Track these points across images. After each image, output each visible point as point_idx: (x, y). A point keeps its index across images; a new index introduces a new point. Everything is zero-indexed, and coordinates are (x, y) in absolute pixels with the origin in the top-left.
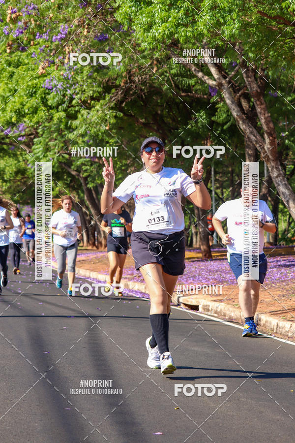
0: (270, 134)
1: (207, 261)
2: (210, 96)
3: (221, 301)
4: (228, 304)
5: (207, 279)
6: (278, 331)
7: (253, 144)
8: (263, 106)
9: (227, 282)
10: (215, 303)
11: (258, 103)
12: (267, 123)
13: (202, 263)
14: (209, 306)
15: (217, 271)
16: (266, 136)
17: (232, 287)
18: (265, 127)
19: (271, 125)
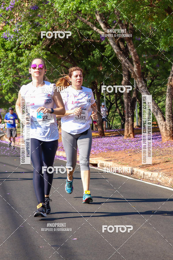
0: (137, 62)
1: (102, 137)
2: (101, 41)
3: (111, 161)
4: (115, 162)
5: (102, 148)
6: (144, 178)
7: (127, 69)
8: (132, 46)
9: (113, 149)
10: (107, 162)
11: (129, 44)
12: (135, 56)
13: (99, 139)
14: (103, 164)
15: (108, 143)
16: (134, 63)
17: (117, 152)
18: (134, 59)
19: (137, 57)
